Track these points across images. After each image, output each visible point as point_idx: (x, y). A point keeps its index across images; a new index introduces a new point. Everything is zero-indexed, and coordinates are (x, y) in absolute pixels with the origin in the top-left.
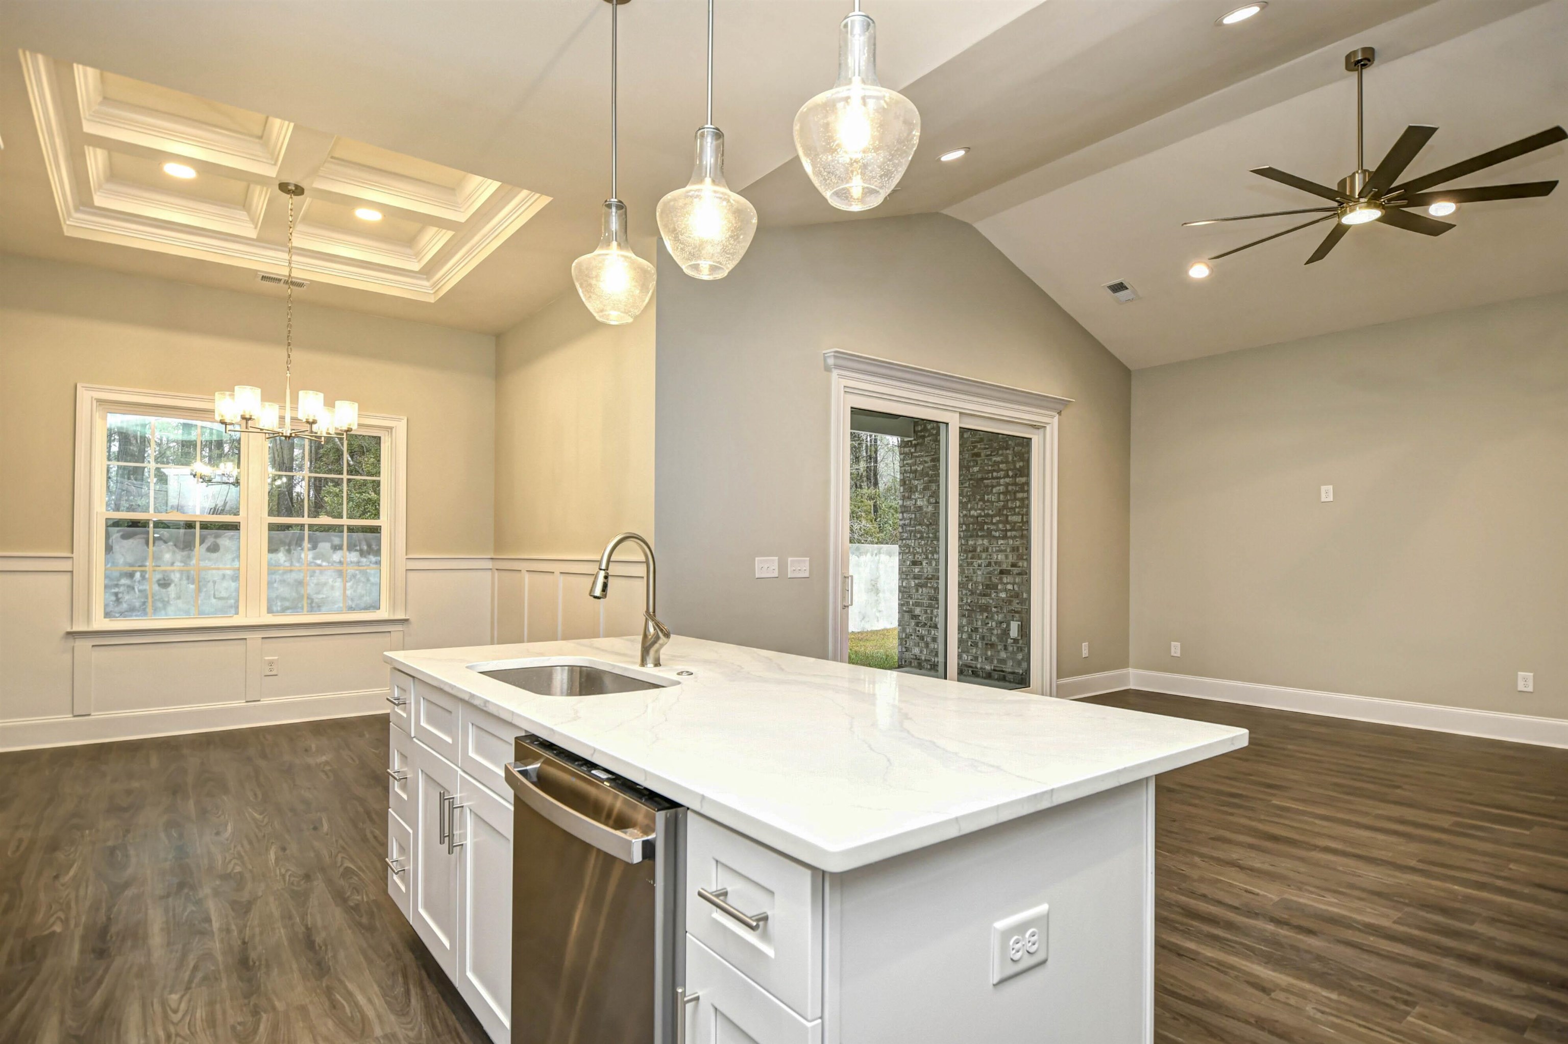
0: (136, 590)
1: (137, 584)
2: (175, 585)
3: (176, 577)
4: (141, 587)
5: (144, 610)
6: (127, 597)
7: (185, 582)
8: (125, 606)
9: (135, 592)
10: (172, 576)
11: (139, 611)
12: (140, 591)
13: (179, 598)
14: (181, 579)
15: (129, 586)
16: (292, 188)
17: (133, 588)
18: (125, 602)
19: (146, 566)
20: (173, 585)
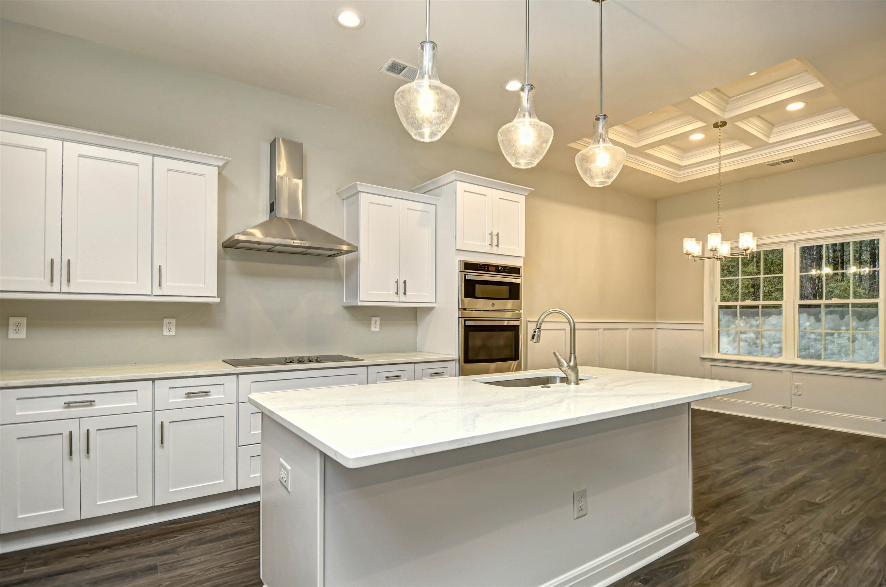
0: (836, 343)
1: (836, 339)
2: (859, 341)
3: (859, 336)
4: (838, 342)
5: (840, 355)
6: (830, 347)
7: (865, 339)
8: (829, 351)
9: (835, 344)
10: (857, 336)
11: (837, 355)
12: (838, 344)
13: (861, 349)
14: (862, 338)
15: (831, 341)
16: (720, 124)
17: (834, 342)
18: (829, 349)
19: (841, 330)
20: (857, 341)
